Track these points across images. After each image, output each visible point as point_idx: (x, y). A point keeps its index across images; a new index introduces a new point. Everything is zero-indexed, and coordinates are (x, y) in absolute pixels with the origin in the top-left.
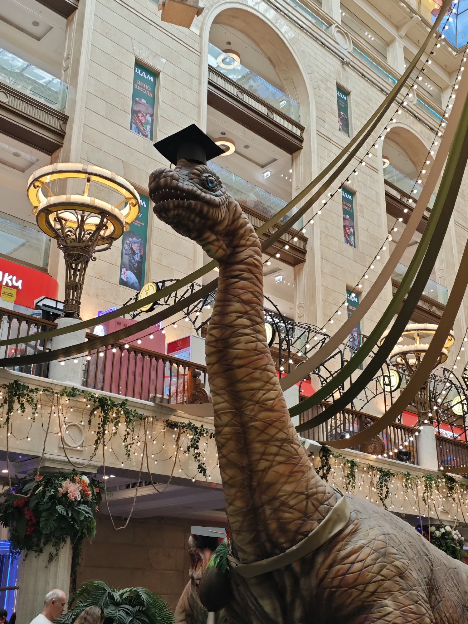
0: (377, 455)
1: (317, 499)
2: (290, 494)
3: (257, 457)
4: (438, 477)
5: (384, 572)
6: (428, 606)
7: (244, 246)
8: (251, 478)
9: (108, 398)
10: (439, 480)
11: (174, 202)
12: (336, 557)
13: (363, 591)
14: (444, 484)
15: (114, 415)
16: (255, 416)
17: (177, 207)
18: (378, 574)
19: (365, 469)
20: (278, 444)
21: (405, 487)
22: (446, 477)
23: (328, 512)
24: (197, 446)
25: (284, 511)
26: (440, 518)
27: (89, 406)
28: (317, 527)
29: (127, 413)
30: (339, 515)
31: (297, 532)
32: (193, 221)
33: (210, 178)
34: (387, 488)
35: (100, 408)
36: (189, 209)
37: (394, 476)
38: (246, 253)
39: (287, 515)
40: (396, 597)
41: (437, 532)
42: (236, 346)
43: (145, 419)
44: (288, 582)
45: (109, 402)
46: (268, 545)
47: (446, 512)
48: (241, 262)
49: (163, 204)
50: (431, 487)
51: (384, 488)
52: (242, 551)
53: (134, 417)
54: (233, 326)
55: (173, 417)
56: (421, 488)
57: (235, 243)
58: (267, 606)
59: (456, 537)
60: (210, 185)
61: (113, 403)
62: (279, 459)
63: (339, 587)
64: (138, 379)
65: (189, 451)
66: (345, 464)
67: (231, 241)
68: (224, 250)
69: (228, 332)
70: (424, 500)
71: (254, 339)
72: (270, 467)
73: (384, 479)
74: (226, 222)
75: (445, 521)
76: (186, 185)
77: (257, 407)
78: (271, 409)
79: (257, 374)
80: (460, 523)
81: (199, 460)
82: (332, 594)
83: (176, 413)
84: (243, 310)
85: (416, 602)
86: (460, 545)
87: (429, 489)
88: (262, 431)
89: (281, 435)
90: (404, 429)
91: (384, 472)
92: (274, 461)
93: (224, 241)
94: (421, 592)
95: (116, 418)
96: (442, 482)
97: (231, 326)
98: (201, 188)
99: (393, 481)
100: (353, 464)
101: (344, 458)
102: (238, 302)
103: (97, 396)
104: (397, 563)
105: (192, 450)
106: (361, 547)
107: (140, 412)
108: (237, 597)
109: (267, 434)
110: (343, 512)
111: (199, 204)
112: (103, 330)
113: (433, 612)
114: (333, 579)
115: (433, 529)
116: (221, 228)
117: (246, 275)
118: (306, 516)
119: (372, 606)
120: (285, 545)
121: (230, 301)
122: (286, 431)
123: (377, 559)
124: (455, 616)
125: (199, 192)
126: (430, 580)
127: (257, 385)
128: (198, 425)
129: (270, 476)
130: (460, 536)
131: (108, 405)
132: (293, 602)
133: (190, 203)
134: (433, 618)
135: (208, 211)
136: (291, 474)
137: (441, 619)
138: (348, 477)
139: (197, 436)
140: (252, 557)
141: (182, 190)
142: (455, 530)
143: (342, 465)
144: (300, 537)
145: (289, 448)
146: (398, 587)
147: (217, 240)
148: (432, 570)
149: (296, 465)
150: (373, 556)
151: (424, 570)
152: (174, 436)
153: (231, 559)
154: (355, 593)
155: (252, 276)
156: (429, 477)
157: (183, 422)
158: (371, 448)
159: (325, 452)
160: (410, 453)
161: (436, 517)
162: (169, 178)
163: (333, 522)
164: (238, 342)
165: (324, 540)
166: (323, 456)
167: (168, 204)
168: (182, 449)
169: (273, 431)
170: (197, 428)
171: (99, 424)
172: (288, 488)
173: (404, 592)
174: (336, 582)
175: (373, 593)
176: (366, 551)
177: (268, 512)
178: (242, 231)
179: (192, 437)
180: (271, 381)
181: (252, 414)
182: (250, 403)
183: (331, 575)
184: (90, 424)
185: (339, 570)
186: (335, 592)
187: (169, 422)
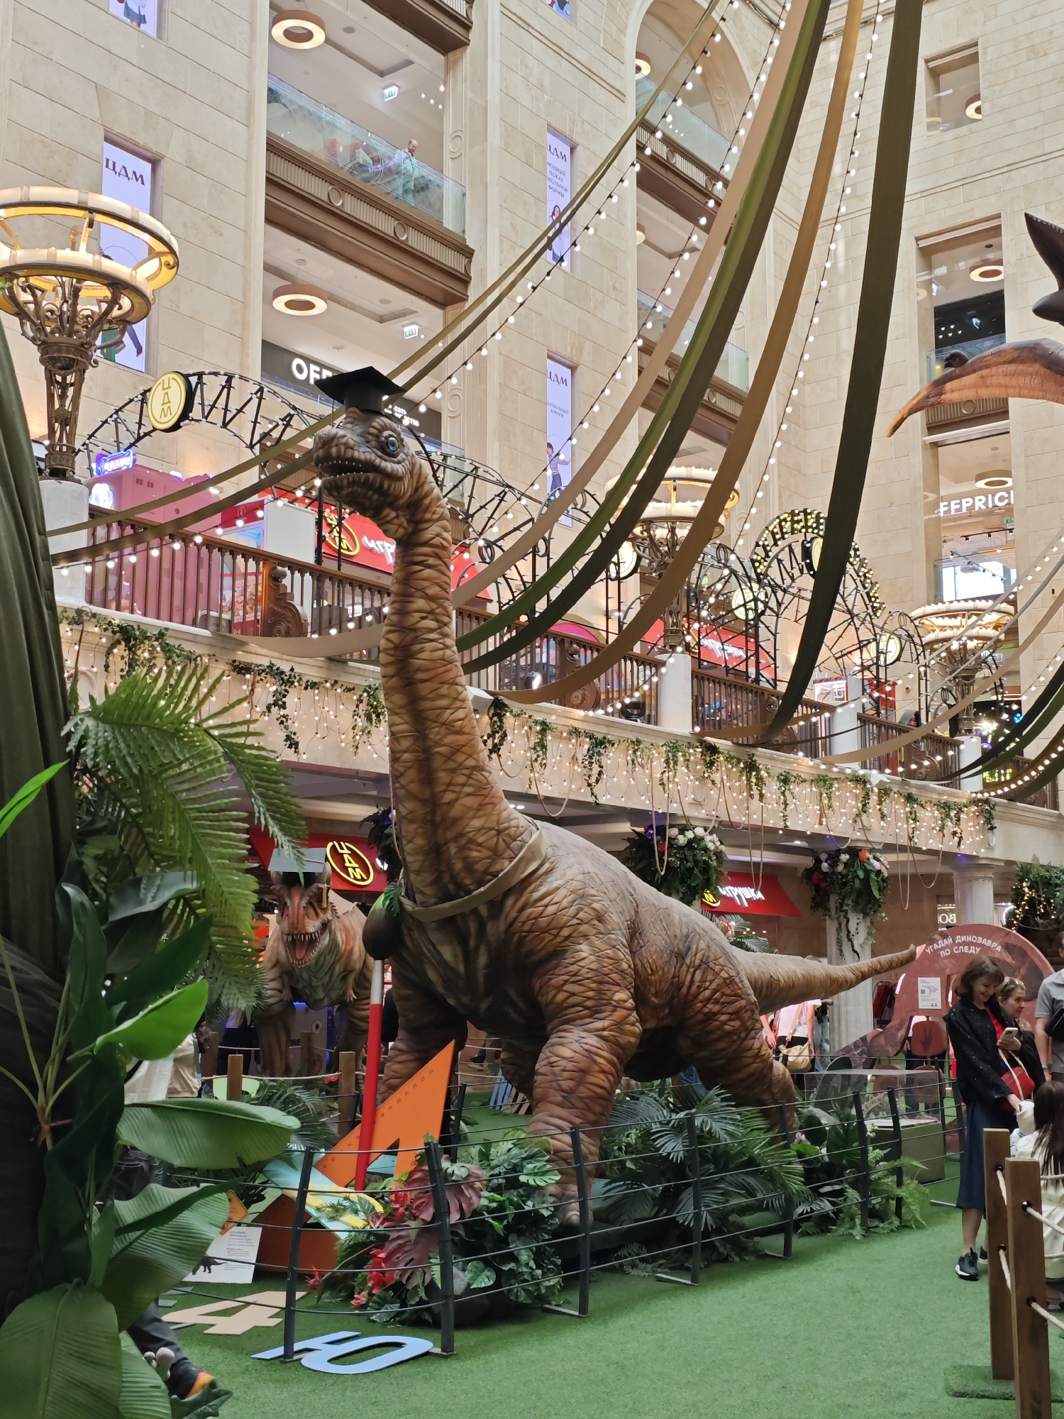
0: (586, 709)
1: (509, 835)
2: (479, 830)
3: (441, 788)
4: (690, 745)
5: (581, 915)
6: (628, 951)
7: (429, 521)
8: (433, 812)
9: (136, 627)
10: (691, 751)
11: (348, 478)
12: (528, 899)
13: (556, 936)
14: (699, 756)
15: (146, 655)
16: (441, 740)
17: (351, 484)
18: (574, 917)
19: (565, 734)
20: (467, 772)
21: (630, 763)
22: (702, 743)
23: (521, 848)
24: (284, 703)
25: (472, 850)
26: (687, 814)
27: (104, 640)
28: (508, 866)
29: (167, 650)
30: (533, 853)
31: (486, 872)
32: (370, 499)
33: (392, 439)
34: (601, 767)
35: (123, 643)
36: (367, 484)
37: (613, 745)
38: (431, 531)
39: (475, 854)
40: (592, 942)
41: (680, 837)
42: (419, 656)
43: (195, 660)
44: (473, 926)
45: (138, 633)
46: (451, 887)
47: (697, 803)
48: (426, 544)
49: (335, 481)
50: (676, 763)
51: (594, 765)
52: (422, 893)
53: (178, 656)
54: (415, 630)
55: (240, 653)
56: (659, 764)
57: (418, 517)
58: (447, 953)
59: (711, 846)
60: (391, 448)
61: (143, 633)
62: (468, 790)
63: (529, 931)
64: (178, 584)
65: (269, 711)
66: (530, 728)
67: (413, 515)
68: (405, 528)
69: (409, 638)
70: (662, 784)
71: (441, 646)
72: (456, 800)
73: (596, 750)
74: (409, 494)
75: (696, 818)
76: (364, 453)
77: (443, 730)
78: (460, 732)
79: (444, 690)
80: (721, 823)
81: (287, 728)
82: (522, 939)
83: (247, 648)
84: (428, 608)
85: (614, 947)
86: (717, 858)
87: (671, 765)
88: (449, 758)
89: (471, 762)
90: (637, 661)
91: (596, 739)
92: (461, 792)
93: (404, 516)
94: (620, 937)
95: (149, 660)
96: (696, 753)
97: (413, 629)
98: (380, 453)
99: (611, 755)
100: (545, 727)
101: (530, 717)
102: (422, 597)
103: (117, 622)
104: (595, 905)
105: (274, 709)
106: (557, 889)
107: (188, 647)
108: (409, 943)
109: (454, 761)
110: (539, 850)
111: (379, 478)
112: (111, 493)
113: (633, 958)
114: (524, 923)
115: (674, 832)
116: (402, 502)
117: (431, 561)
118: (496, 854)
119: (565, 951)
120: (471, 887)
121: (411, 596)
122: (475, 757)
123: (574, 901)
124: (660, 962)
125: (378, 461)
126: (633, 923)
127: (444, 702)
128: (285, 667)
129: (456, 811)
130: (718, 843)
131: (135, 639)
132: (477, 948)
133: (368, 478)
134: (631, 963)
135: (389, 486)
136: (481, 807)
137: (643, 965)
138: (534, 749)
139: (283, 687)
140: (433, 900)
141: (358, 461)
142: (711, 833)
143: (526, 728)
144: (489, 877)
145: (479, 777)
146: (594, 931)
147: (397, 517)
148: (637, 912)
149: (486, 796)
150: (570, 898)
151: (626, 912)
152: (245, 687)
153: (405, 901)
154: (548, 937)
155: (440, 562)
156: (674, 747)
157: (259, 663)
158: (577, 697)
159: (498, 708)
160: (644, 704)
161: (680, 813)
162: (343, 448)
163: (526, 860)
164: (422, 650)
165: (515, 881)
166: (494, 715)
167: (341, 480)
168: (258, 709)
169: (460, 758)
170: (282, 673)
171: (122, 670)
172: (477, 823)
173: (601, 936)
174: (527, 927)
175: (567, 938)
176: (562, 892)
177: (453, 850)
178: (427, 501)
179: (274, 688)
180: (460, 697)
181: (438, 737)
182: (435, 724)
183: (522, 919)
184: (106, 670)
185: (531, 914)
186: (526, 936)
187: (237, 663)
